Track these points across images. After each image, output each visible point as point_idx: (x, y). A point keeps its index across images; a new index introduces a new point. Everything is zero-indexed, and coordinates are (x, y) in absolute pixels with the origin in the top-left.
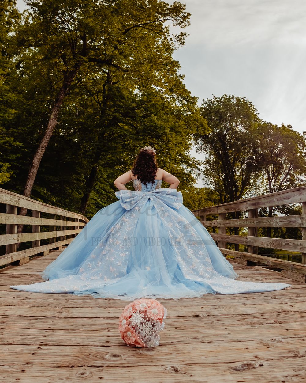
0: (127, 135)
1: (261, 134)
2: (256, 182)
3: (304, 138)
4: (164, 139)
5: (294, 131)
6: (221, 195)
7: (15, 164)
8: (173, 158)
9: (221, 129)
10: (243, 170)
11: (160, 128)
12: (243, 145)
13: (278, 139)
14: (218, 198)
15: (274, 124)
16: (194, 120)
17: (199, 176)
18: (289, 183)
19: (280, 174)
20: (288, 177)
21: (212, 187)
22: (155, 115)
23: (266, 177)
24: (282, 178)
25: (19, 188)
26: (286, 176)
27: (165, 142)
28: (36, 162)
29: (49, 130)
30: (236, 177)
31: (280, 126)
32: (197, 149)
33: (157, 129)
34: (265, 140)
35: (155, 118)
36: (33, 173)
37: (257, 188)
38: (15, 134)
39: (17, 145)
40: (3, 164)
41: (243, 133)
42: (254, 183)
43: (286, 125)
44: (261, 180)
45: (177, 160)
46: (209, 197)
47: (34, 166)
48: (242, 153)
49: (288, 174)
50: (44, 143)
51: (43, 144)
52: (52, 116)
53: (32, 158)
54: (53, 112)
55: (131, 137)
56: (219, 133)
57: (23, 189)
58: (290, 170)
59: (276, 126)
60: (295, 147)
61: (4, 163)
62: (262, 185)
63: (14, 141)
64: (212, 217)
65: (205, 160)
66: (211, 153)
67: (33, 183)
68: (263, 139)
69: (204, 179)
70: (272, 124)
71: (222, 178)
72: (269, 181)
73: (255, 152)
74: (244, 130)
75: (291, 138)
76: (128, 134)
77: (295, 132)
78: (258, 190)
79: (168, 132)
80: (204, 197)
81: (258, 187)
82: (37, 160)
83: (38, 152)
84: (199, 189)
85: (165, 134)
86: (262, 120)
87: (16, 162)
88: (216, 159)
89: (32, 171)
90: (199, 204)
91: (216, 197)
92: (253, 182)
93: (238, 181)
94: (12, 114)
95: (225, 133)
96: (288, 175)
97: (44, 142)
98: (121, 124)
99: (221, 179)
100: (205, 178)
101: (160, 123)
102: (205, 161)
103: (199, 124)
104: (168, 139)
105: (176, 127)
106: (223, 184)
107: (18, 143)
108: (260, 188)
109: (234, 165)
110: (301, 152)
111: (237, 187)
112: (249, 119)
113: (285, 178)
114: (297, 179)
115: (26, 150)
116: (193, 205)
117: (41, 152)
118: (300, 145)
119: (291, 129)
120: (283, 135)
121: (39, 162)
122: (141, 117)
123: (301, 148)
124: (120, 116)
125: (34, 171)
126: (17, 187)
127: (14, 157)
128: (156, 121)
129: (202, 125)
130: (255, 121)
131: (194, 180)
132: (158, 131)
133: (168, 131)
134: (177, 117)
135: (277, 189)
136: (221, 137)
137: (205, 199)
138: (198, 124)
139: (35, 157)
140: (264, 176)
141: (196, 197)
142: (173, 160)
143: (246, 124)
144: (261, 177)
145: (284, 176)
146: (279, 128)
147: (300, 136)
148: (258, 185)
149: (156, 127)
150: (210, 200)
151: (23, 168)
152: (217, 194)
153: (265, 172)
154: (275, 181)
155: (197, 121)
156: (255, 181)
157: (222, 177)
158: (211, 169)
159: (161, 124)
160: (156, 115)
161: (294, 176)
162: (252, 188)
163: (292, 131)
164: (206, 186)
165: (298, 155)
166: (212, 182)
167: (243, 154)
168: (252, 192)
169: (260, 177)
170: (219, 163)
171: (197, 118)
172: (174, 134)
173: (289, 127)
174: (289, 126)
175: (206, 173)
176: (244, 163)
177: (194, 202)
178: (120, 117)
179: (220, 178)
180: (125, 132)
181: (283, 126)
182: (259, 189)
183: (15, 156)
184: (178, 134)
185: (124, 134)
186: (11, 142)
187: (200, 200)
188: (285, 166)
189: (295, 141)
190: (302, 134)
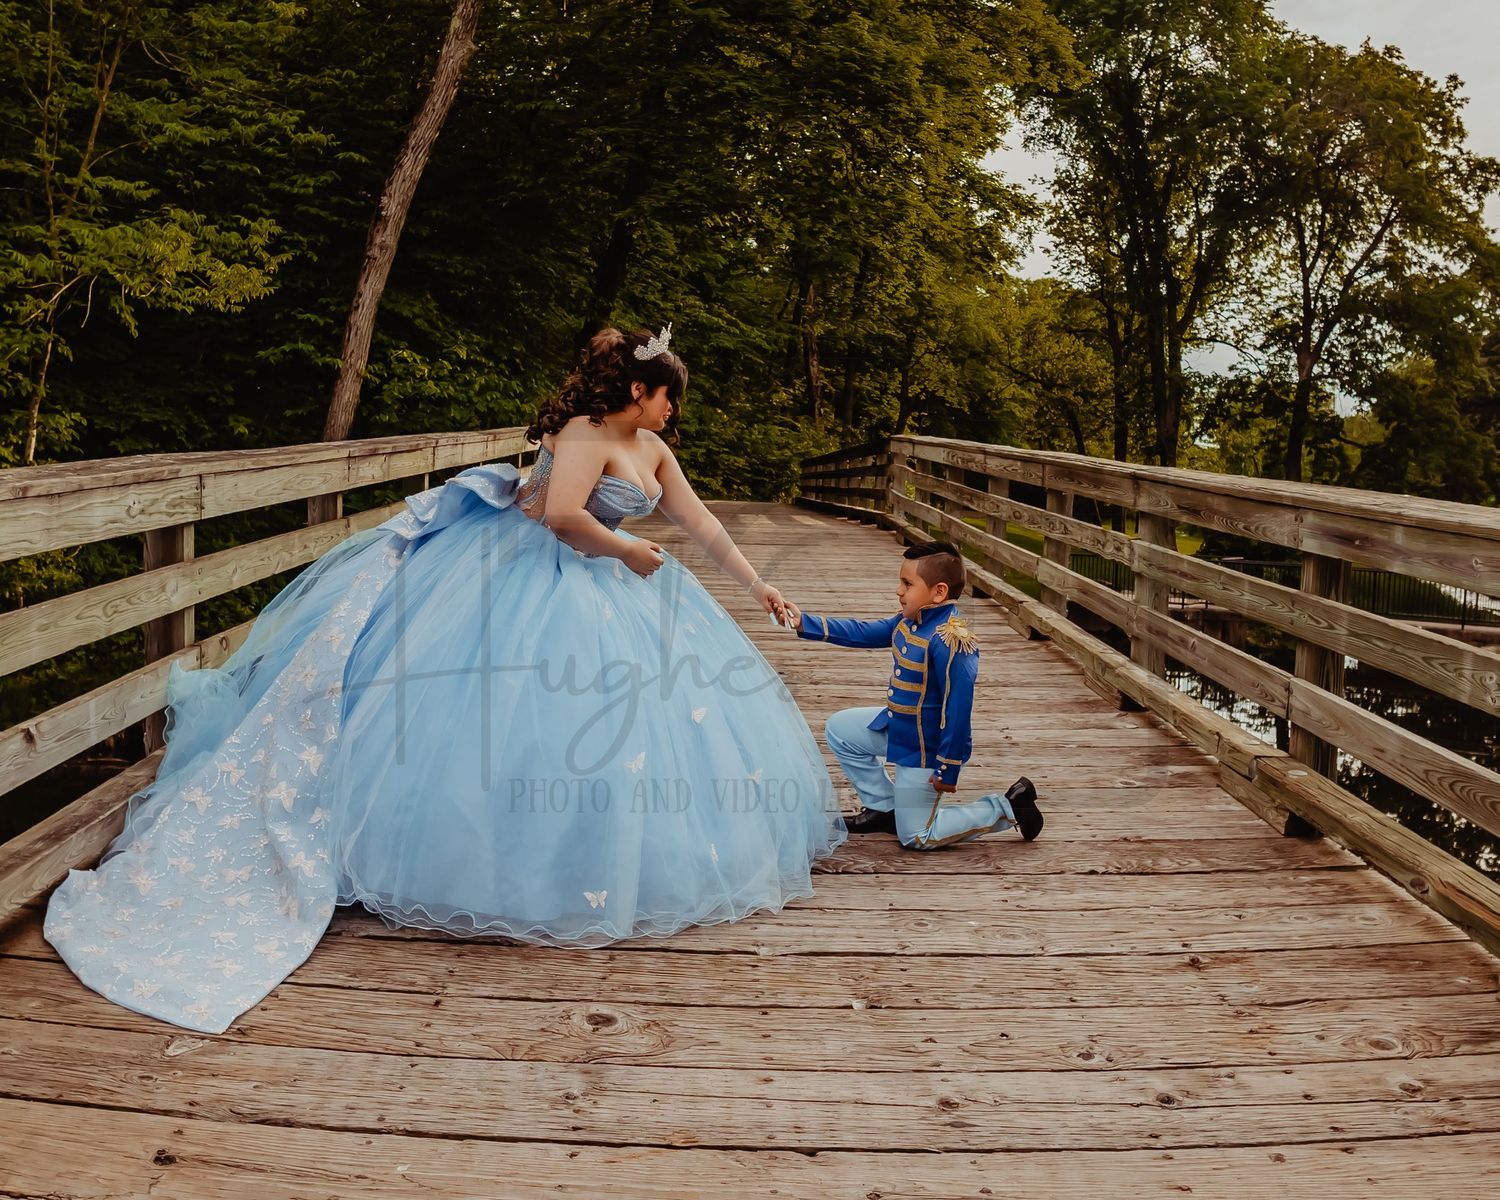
0: (751, 94)
1: (1278, 81)
2: (1251, 265)
3: (1449, 100)
4: (896, 113)
5: (1408, 72)
6: (1110, 314)
7: (313, 211)
8: (936, 186)
9: (1121, 60)
10: (1201, 222)
11: (885, 67)
12: (1204, 122)
13: (1345, 104)
14: (1101, 324)
15: (1331, 43)
16: (1021, 33)
17: (1030, 238)
18: (1381, 275)
19: (1347, 237)
20: (1381, 253)
21: (1081, 280)
22: (866, 14)
23: (1288, 247)
24: (1354, 252)
25: (328, 304)
26: (1374, 247)
27: (901, 121)
28: (394, 204)
29: (443, 78)
30: (1174, 247)
31: (1353, 50)
32: (1029, 139)
33: (871, 72)
34: (1295, 106)
35: (862, 26)
36: (381, 249)
37: (1254, 291)
38: (314, 95)
39: (310, 143)
40: (253, 224)
41: (1207, 75)
42: (1243, 271)
43: (1379, 49)
44: (1270, 261)
45: (949, 197)
46: (1064, 318)
47: (385, 220)
48: (1202, 152)
49: (1379, 238)
50: (426, 130)
51: (419, 132)
52: (456, 23)
53: (379, 189)
54: (460, 8)
55: (768, 102)
56: (1114, 75)
57: (345, 309)
58: (1387, 224)
59: (1340, 51)
60: (1414, 135)
61: (254, 220)
62: (1274, 279)
63: (301, 127)
64: (1076, 394)
65: (1053, 177)
66: (1078, 150)
67: (380, 287)
68: (1287, 104)
69: (1047, 251)
70: (1323, 44)
71: (1120, 247)
72: (1303, 264)
73: (1253, 150)
74: (1211, 65)
75: (1401, 99)
76: (756, 90)
77: (1414, 76)
78: (1257, 299)
79: (916, 84)
80: (1045, 318)
81: (1256, 286)
82: (398, 198)
83: (401, 166)
84: (1027, 283)
85: (905, 91)
86: (1284, 23)
87: (317, 202)
88: (1096, 174)
89: (378, 240)
90: (1028, 345)
91: (1092, 319)
92: (1239, 267)
93: (1181, 259)
94: (286, 22)
95: (1135, 74)
96: (1383, 246)
97: (424, 124)
98: (728, 51)
99: (1115, 250)
100: (1051, 247)
101: (884, 45)
102: (1056, 182)
103: (1042, 48)
104: (917, 113)
105: (948, 63)
106: (1121, 272)
107: (315, 135)
108: (1264, 292)
109: (1167, 200)
110: (1437, 157)
111: (1174, 285)
112: (1231, 22)
113: (1366, 256)
114: (1415, 259)
115: (356, 156)
116: (1004, 348)
117: (411, 167)
118: (1432, 127)
119: (1396, 61)
120: (1366, 87)
121: (407, 204)
122: (810, 20)
123: (1435, 141)
124: (727, 20)
125: (386, 240)
126: (323, 300)
127: (307, 186)
128: (868, 38)
129: (1052, 53)
130: (1256, 29)
131: (1009, 255)
132: (876, 78)
133: (914, 77)
134: (952, 19)
135: (1332, 300)
136: (1120, 90)
137: (1051, 327)
138: (1038, 48)
139: (391, 183)
140: (1280, 246)
141: (1018, 318)
142: (936, 194)
143: (1222, 40)
144: (1270, 247)
145: (1362, 247)
146: (1353, 60)
147: (1435, 90)
148: (1256, 278)
149: (867, 64)
150: (1070, 332)
151: (344, 225)
152: (1096, 309)
153: (1288, 228)
154: (1326, 267)
155: (1032, 35)
156: (1245, 264)
157: (1117, 244)
158: (1076, 212)
159: (887, 53)
160: (871, 11)
161: (1405, 249)
162: (1235, 291)
163: (1399, 70)
164: (1055, 275)
165: (1424, 165)
166: (1080, 263)
167: (1204, 160)
168: (1233, 306)
169: (1266, 249)
170: (1107, 191)
171: (1032, 25)
172: (940, 90)
173: (1391, 56)
174: (1389, 50)
175: (1055, 225)
176: (1205, 192)
177: (1007, 336)
178: (725, 25)
179: (1109, 245)
180: (742, 84)
181: (1369, 51)
182: (1260, 294)
183: (311, 181)
184: (956, 88)
185: (740, 90)
186: (289, 129)
187: (1030, 330)
188: (1367, 207)
189: (1412, 110)
190: (1442, 85)
